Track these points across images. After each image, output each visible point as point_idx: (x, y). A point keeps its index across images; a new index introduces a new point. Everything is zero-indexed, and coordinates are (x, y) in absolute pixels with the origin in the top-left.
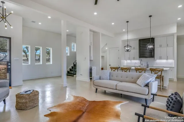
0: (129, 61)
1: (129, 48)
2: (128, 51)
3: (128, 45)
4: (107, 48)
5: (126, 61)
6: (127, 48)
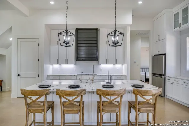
0: (56, 66)
1: (69, 39)
2: (66, 44)
3: (67, 30)
4: (11, 39)
5: (52, 65)
6: (65, 38)
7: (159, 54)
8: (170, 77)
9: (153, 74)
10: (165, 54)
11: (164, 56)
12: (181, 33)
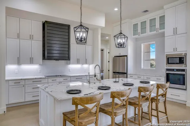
7: (120, 55)
8: (133, 75)
9: (114, 72)
10: (127, 56)
11: (126, 57)
12: (136, 39)
